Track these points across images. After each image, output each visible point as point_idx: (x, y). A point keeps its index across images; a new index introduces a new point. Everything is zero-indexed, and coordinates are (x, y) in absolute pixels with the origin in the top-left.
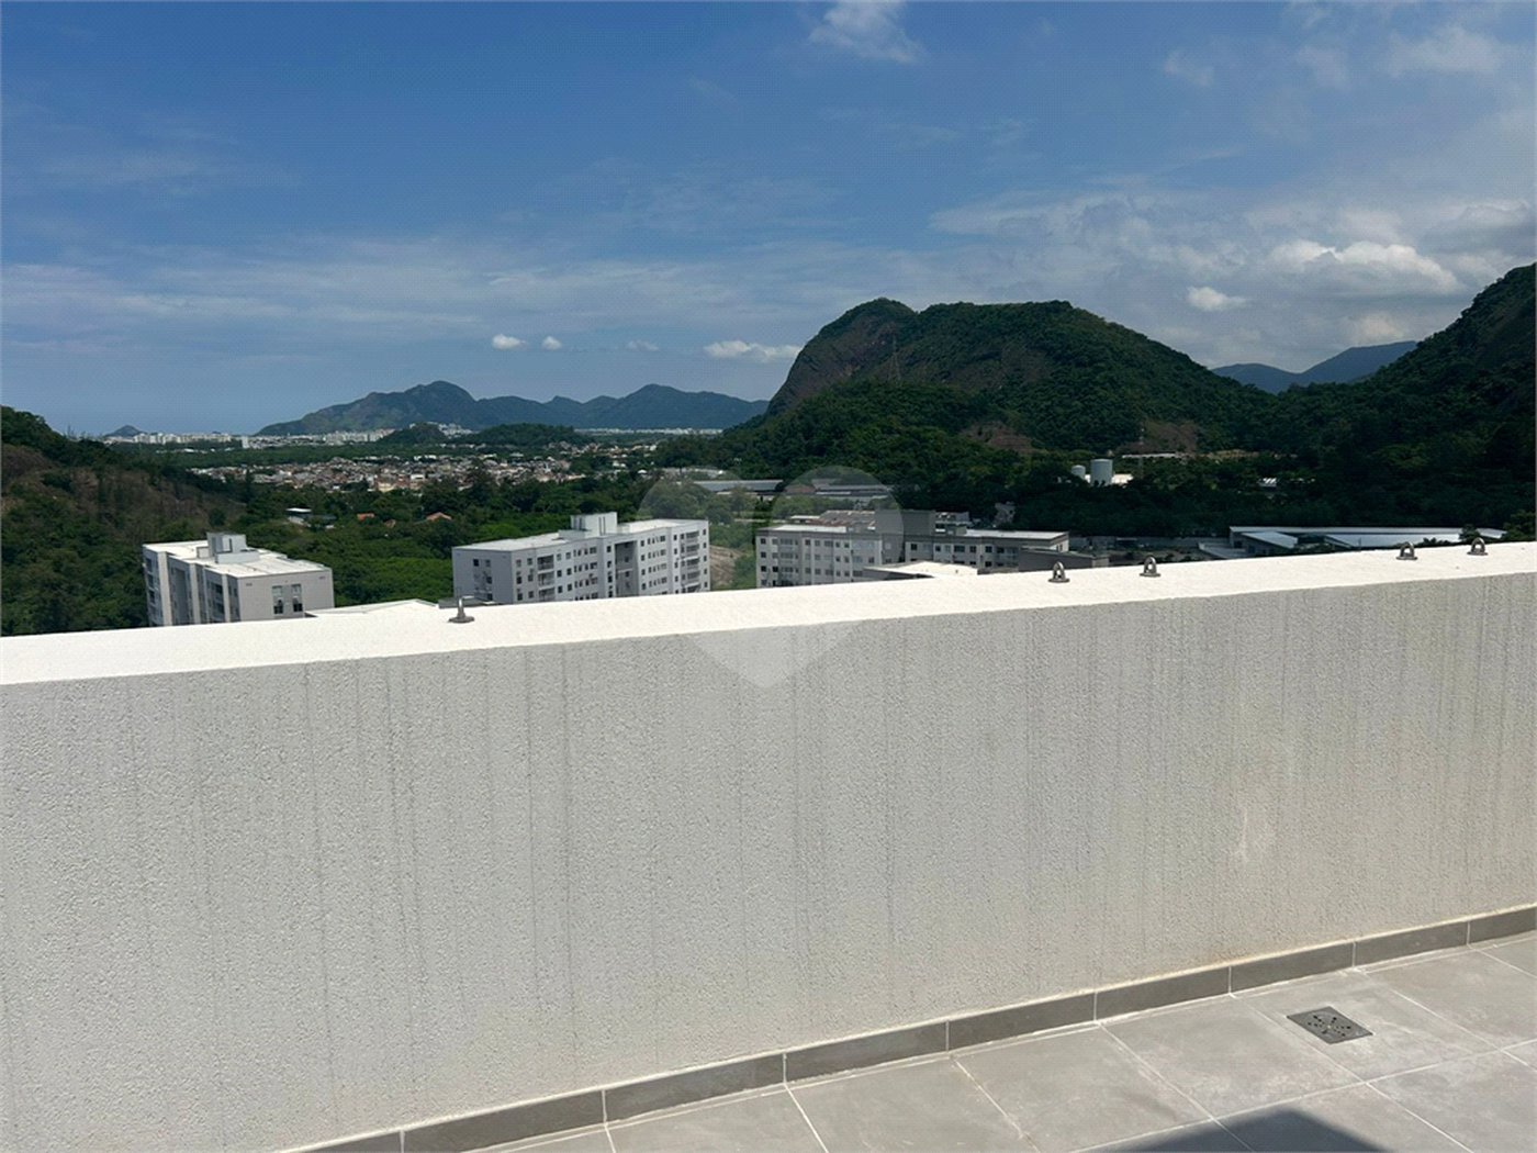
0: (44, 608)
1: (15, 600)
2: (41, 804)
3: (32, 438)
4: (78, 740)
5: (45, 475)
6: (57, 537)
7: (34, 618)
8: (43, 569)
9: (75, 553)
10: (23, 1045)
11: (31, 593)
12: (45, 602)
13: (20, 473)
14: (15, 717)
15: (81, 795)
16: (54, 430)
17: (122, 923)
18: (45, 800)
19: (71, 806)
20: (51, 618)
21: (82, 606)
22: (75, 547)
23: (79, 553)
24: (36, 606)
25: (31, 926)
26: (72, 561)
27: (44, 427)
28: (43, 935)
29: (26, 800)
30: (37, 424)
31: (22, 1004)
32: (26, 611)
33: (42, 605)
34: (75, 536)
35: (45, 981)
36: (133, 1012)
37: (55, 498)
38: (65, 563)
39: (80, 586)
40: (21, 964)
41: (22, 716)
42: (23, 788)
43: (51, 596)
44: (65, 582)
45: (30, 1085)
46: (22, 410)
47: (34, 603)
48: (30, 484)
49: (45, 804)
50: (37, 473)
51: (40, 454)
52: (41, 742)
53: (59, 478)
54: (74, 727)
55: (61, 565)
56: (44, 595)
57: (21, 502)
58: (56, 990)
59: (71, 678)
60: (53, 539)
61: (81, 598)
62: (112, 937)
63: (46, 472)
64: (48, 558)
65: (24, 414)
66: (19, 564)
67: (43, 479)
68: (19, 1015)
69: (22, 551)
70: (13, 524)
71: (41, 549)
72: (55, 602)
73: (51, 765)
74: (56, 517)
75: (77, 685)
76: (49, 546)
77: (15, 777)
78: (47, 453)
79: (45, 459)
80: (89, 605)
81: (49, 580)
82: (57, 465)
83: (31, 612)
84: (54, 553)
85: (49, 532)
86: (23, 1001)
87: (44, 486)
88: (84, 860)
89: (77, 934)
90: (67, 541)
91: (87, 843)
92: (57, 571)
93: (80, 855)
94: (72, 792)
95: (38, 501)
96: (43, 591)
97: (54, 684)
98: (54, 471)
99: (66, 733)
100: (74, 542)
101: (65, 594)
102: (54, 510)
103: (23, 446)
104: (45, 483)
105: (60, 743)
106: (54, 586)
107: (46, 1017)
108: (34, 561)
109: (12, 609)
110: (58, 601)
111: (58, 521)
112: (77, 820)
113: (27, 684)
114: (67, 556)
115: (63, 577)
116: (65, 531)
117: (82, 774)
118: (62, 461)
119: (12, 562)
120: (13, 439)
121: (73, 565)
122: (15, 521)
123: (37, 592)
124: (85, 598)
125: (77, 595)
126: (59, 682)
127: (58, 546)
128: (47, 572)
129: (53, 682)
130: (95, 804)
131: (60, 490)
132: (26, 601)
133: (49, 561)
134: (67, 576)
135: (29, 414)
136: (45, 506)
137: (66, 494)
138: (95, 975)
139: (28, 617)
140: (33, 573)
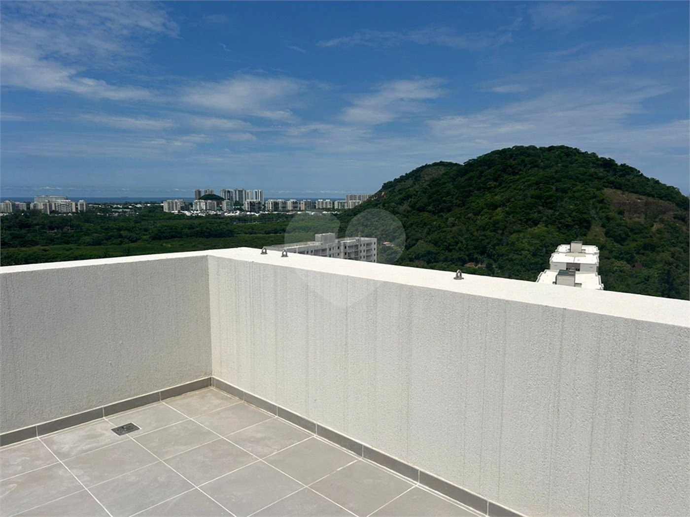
0: (664, 273)
1: (652, 267)
2: (657, 382)
3: (672, 198)
4: (681, 357)
5: (675, 214)
6: (676, 242)
7: (659, 277)
8: (666, 256)
9: (682, 250)
10: (629, 487)
11: (659, 266)
12: (664, 270)
13: (664, 213)
14: (653, 338)
15: (677, 384)
16: (682, 194)
17: (685, 452)
18: (660, 380)
19: (671, 387)
20: (666, 278)
21: (680, 274)
22: (682, 248)
23: (684, 250)
24: (660, 271)
25: (642, 435)
26: (680, 254)
27: (678, 193)
28: (647, 442)
29: (651, 377)
30: (676, 191)
31: (632, 469)
32: (656, 273)
33: (663, 271)
34: (683, 243)
35: (644, 463)
36: (683, 498)
37: (677, 225)
38: (677, 255)
39: (682, 265)
40: (635, 450)
41: (656, 338)
42: (651, 372)
43: (668, 268)
44: (675, 262)
45: (628, 506)
46: (670, 185)
47: (660, 270)
48: (668, 218)
49: (660, 382)
50: (671, 213)
51: (674, 205)
52: (663, 352)
53: (681, 216)
54: (680, 350)
55: (675, 255)
56: (665, 267)
57: (662, 226)
58: (648, 470)
59: (683, 326)
60: (673, 243)
61: (681, 271)
62: (679, 457)
63: (676, 213)
64: (670, 251)
65: (670, 187)
66: (657, 252)
67: (673, 216)
68: (630, 473)
69: (659, 247)
70: (657, 235)
71: (667, 247)
72: (669, 271)
73: (666, 365)
74: (676, 233)
75: (685, 330)
76: (671, 246)
77: (648, 365)
78: (677, 204)
79: (676, 207)
80: (684, 274)
81: (668, 261)
82: (681, 210)
83: (657, 274)
84: (672, 249)
85: (672, 240)
86: (633, 468)
87: (673, 219)
88: (673, 415)
89: (663, 449)
90: (679, 244)
91: (676, 408)
92: (672, 257)
93: (671, 412)
94: (673, 381)
95: (670, 226)
96: (664, 265)
97: (674, 327)
98: (679, 213)
99: (676, 351)
100: (682, 245)
101: (674, 268)
102: (675, 230)
103: (667, 201)
104: (674, 218)
105: (672, 356)
106: (670, 264)
107: (641, 480)
108: (663, 252)
109: (651, 271)
110: (670, 271)
111: (677, 235)
112: (673, 395)
113: (662, 324)
114: (678, 251)
115: (675, 261)
116: (679, 240)
117: (680, 374)
118: (684, 209)
119: (654, 251)
120: (664, 198)
121: (680, 255)
122: (658, 233)
123: (662, 265)
124: (682, 271)
125: (680, 269)
126: (677, 326)
127: (675, 246)
128: (668, 257)
129: (674, 326)
130: (683, 390)
131: (680, 222)
132: (657, 269)
133: (669, 252)
134: (676, 260)
135: (673, 187)
136: (672, 228)
137: (683, 223)
138: (668, 472)
139: (656, 276)
140: (662, 257)
